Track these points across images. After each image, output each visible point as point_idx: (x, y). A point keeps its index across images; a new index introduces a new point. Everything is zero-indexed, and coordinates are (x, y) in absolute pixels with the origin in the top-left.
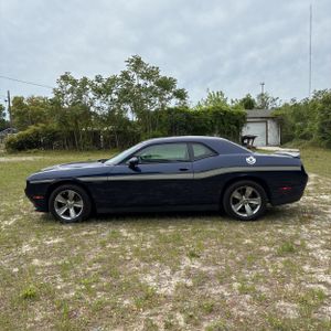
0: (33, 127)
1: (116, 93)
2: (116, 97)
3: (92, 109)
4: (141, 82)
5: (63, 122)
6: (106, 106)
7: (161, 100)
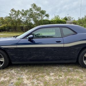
0: (3, 25)
1: (28, 15)
2: (28, 16)
3: (21, 20)
4: (36, 11)
5: (12, 24)
6: (25, 19)
7: (41, 17)
